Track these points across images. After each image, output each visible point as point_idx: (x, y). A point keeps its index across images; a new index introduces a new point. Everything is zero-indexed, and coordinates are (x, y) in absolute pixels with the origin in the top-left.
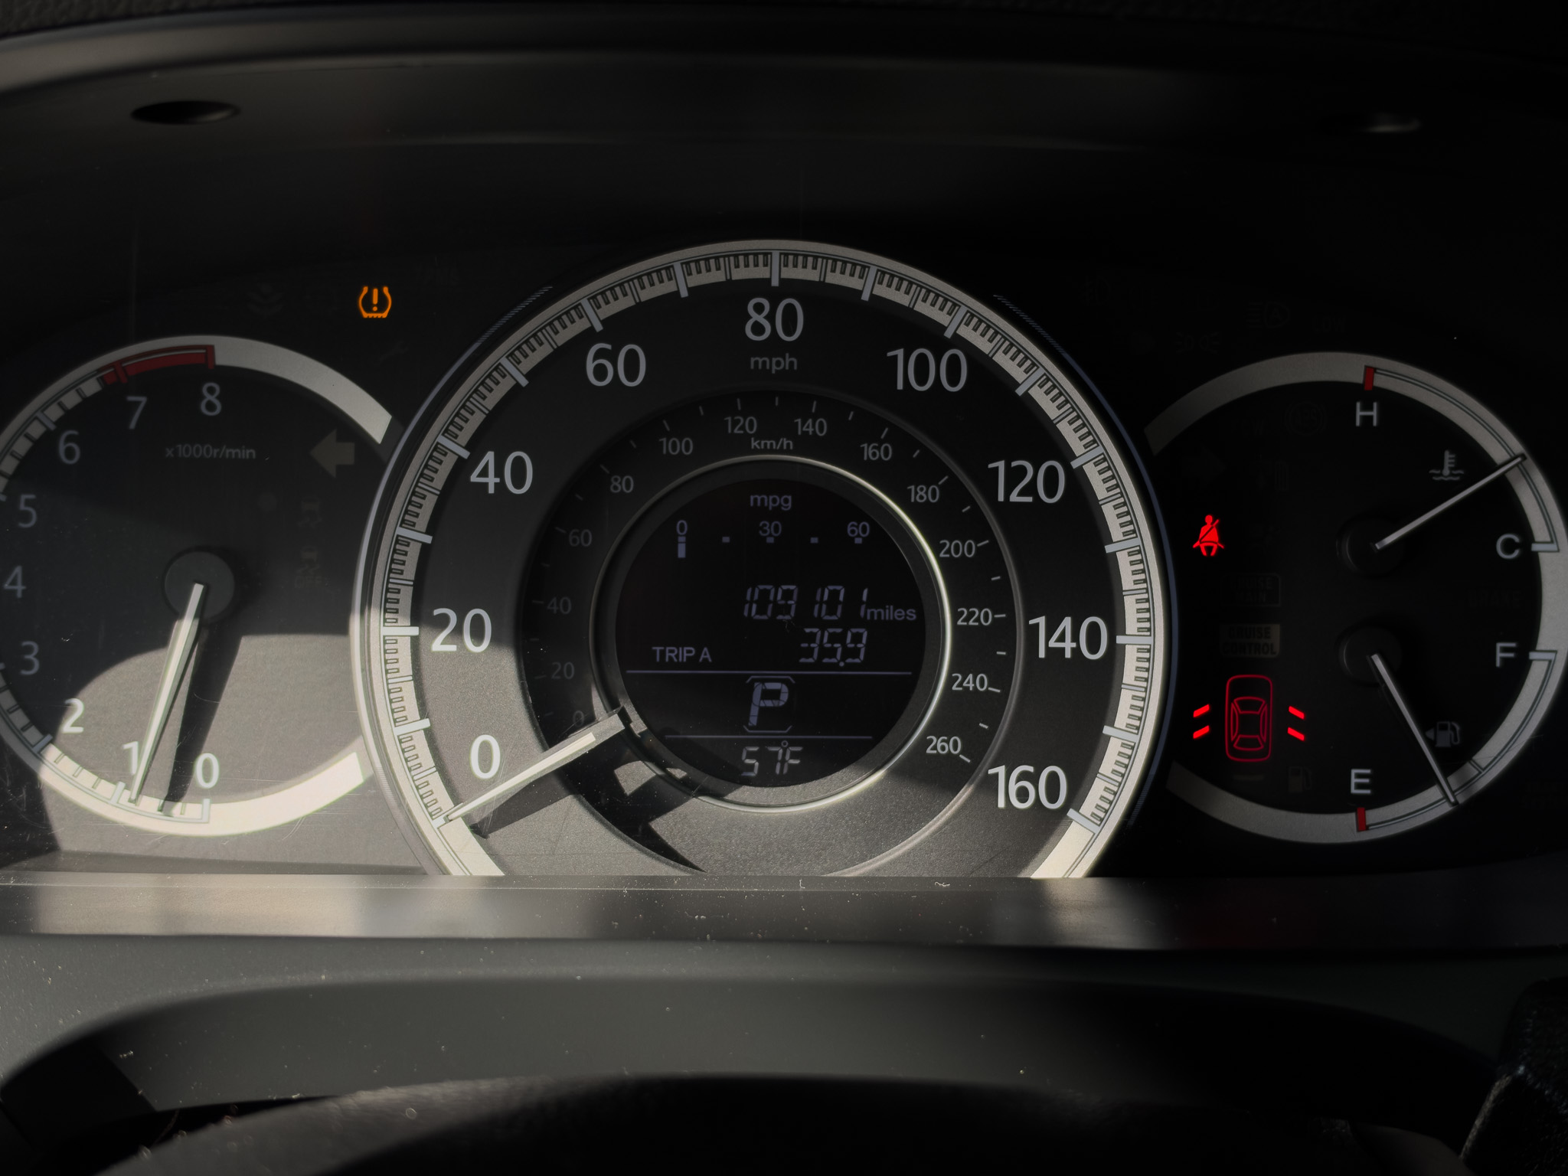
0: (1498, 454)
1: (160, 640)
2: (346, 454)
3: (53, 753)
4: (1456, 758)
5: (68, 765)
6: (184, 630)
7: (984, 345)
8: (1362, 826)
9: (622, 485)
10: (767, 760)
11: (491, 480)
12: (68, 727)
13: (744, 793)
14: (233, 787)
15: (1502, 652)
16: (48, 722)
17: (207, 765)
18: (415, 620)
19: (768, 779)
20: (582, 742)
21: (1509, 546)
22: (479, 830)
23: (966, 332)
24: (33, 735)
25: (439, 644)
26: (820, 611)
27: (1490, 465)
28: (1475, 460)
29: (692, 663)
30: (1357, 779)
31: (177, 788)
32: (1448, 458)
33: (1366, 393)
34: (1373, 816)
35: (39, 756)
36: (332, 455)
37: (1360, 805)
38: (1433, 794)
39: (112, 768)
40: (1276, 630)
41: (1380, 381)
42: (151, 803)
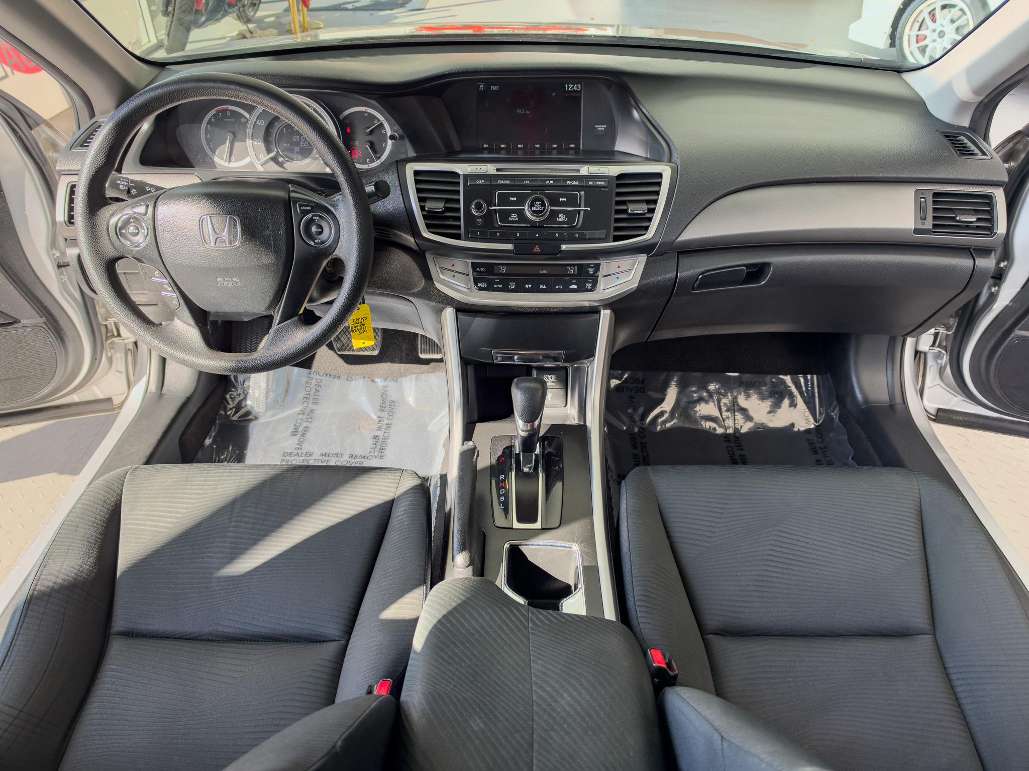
0: (381, 120)
1: (225, 143)
2: (245, 120)
3: (215, 157)
4: (379, 158)
5: (217, 158)
6: (228, 142)
7: (315, 107)
8: (368, 166)
9: (276, 124)
10: (297, 158)
11: (259, 123)
12: (216, 154)
13: (294, 162)
14: (236, 161)
15: (384, 145)
16: (214, 152)
17: (233, 158)
18: (252, 140)
19: (297, 160)
20: (272, 155)
21: (384, 131)
22: (262, 165)
23: (312, 105)
24: (213, 154)
25: (255, 143)
26: (302, 139)
27: (380, 121)
28: (379, 120)
29: (287, 146)
30: (368, 160)
31: (230, 161)
32: (376, 120)
33: (366, 112)
34: (370, 165)
35: (213, 157)
36: (243, 120)
37: (368, 164)
38: (376, 163)
39: (222, 158)
40: (357, 142)
41: (367, 111)
42: (227, 163)
